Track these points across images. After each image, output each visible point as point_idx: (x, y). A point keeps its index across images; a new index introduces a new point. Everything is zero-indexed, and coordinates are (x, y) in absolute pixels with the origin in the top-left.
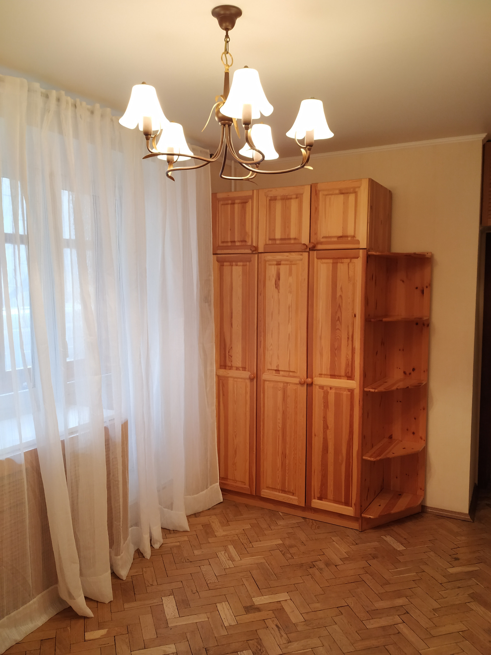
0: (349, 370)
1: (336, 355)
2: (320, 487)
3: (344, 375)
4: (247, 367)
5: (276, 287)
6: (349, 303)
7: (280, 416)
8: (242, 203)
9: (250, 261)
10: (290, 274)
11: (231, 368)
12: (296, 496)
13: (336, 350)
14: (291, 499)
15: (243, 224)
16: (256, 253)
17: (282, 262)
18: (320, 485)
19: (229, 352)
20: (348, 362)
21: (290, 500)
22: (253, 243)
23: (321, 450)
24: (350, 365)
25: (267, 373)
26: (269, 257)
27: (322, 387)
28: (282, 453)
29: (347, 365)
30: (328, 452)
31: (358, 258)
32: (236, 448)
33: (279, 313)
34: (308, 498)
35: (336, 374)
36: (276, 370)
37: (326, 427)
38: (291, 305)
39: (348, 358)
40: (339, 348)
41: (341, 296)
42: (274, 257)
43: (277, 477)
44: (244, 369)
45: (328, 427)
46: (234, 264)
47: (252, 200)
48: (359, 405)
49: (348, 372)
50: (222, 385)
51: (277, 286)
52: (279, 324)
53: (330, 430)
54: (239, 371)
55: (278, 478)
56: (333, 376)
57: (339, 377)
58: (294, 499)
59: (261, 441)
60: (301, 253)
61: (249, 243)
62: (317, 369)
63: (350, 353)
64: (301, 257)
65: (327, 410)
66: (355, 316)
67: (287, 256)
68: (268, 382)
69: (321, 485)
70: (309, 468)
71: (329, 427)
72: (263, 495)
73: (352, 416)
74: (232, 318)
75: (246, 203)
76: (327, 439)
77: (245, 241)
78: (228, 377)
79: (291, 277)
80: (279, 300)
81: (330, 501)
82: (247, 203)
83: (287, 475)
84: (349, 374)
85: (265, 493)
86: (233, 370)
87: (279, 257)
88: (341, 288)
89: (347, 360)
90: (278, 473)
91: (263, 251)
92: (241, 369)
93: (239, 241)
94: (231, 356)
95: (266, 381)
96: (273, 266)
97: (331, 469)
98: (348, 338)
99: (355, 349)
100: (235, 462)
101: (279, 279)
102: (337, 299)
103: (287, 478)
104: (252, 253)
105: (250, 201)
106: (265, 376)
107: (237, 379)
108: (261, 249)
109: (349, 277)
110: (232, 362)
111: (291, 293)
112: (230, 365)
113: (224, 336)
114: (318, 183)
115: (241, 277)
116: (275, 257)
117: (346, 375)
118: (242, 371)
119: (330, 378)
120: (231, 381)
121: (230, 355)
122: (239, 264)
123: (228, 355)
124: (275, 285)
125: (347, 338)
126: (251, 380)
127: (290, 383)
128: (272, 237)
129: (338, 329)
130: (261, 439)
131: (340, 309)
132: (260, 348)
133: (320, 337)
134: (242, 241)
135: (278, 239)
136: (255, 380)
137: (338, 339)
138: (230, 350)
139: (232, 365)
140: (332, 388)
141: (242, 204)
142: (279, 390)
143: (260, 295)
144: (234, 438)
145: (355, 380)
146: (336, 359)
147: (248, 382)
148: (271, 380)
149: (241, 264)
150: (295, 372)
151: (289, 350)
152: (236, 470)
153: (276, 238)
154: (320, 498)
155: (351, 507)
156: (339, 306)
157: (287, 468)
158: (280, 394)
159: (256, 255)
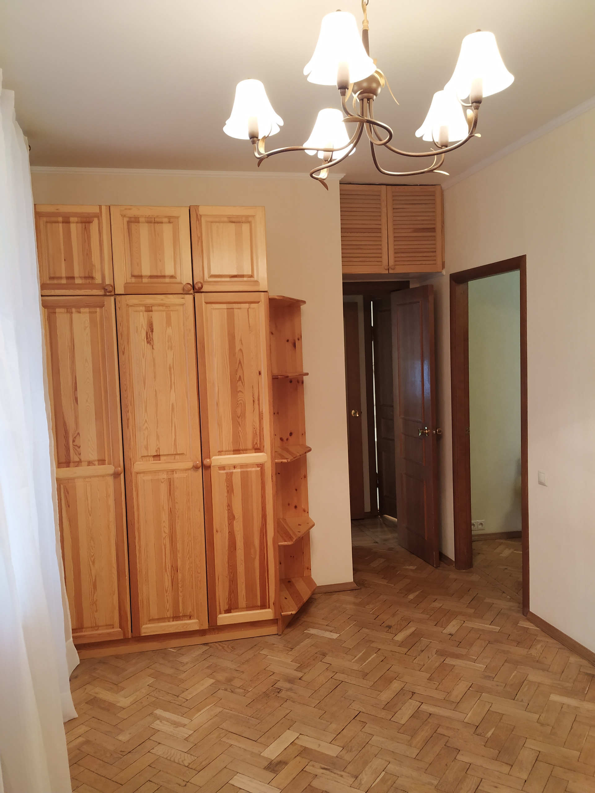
0: (257, 440)
1: (240, 425)
2: (227, 597)
3: (251, 448)
4: (107, 459)
5: (148, 342)
6: (252, 358)
7: (165, 517)
8: (82, 222)
9: (102, 306)
10: (169, 323)
11: (78, 463)
12: (194, 619)
13: (239, 418)
14: (189, 624)
15: (87, 253)
16: (112, 295)
17: (154, 308)
18: (227, 594)
19: (74, 441)
20: (256, 431)
21: (186, 627)
22: (105, 279)
23: (227, 548)
24: (258, 434)
25: (140, 462)
26: (133, 300)
27: (223, 468)
28: (172, 566)
29: (255, 434)
30: (236, 549)
31: (258, 302)
32: (96, 579)
33: (155, 377)
34: (212, 616)
35: (241, 448)
36: (154, 456)
37: (231, 518)
38: (173, 365)
39: (254, 426)
40: (243, 415)
41: (241, 350)
42: (142, 301)
43: (166, 601)
44: (102, 462)
45: (234, 518)
46: (74, 310)
47: (99, 219)
48: (272, 482)
49: (256, 443)
50: (64, 493)
51: (149, 340)
52: (156, 391)
53: (236, 519)
54: (94, 466)
55: (168, 602)
56: (237, 451)
57: (245, 451)
58: (193, 623)
59: (138, 558)
60: (182, 296)
61: (98, 280)
62: (214, 445)
63: (257, 419)
64: (182, 301)
65: (232, 495)
66: (260, 373)
67: (162, 300)
68: (142, 475)
69: (229, 594)
70: (212, 576)
71: (236, 517)
72: (144, 633)
73: (263, 497)
74: (76, 389)
75: (90, 222)
76: (234, 532)
77: (92, 278)
78: (73, 479)
79: (170, 328)
80: (154, 360)
81: (242, 609)
82: (91, 224)
83: (180, 594)
84: (258, 445)
85: (147, 629)
86: (82, 466)
87: (149, 300)
88: (241, 340)
89: (254, 428)
90: (167, 596)
91: (123, 293)
92: (96, 463)
93: (81, 278)
94: (79, 445)
95: (140, 474)
96: (141, 313)
97: (241, 568)
98: (254, 401)
99: (262, 414)
100: (95, 600)
101: (152, 331)
102: (237, 354)
103: (180, 599)
104: (105, 295)
105: (96, 221)
106: (138, 466)
107: (90, 478)
108: (119, 290)
109: (250, 327)
110: (80, 454)
111: (171, 349)
112: (78, 460)
113: (63, 418)
114: (199, 206)
115: (88, 329)
116: (144, 301)
117: (254, 447)
118: (98, 465)
119: (233, 454)
120: (79, 484)
121: (76, 446)
122: (82, 310)
123: (73, 445)
124: (147, 339)
125: (252, 401)
126: (116, 475)
127: (176, 469)
128: (136, 273)
129: (241, 391)
130: (137, 556)
131: (241, 365)
132: (128, 428)
133: (217, 404)
134: (85, 278)
135: (145, 276)
136: (122, 475)
137: (241, 403)
138: (75, 437)
139: (80, 460)
140: (236, 467)
141: (84, 224)
142: (162, 482)
143: (123, 353)
144: (92, 566)
145: (265, 451)
146: (240, 429)
147: (110, 480)
148: (148, 470)
149: (87, 310)
150: (184, 454)
151: (173, 427)
152: (96, 611)
153: (143, 274)
154: (228, 611)
155: (269, 608)
156: (240, 362)
157: (180, 585)
158: (164, 488)
159: (112, 298)
